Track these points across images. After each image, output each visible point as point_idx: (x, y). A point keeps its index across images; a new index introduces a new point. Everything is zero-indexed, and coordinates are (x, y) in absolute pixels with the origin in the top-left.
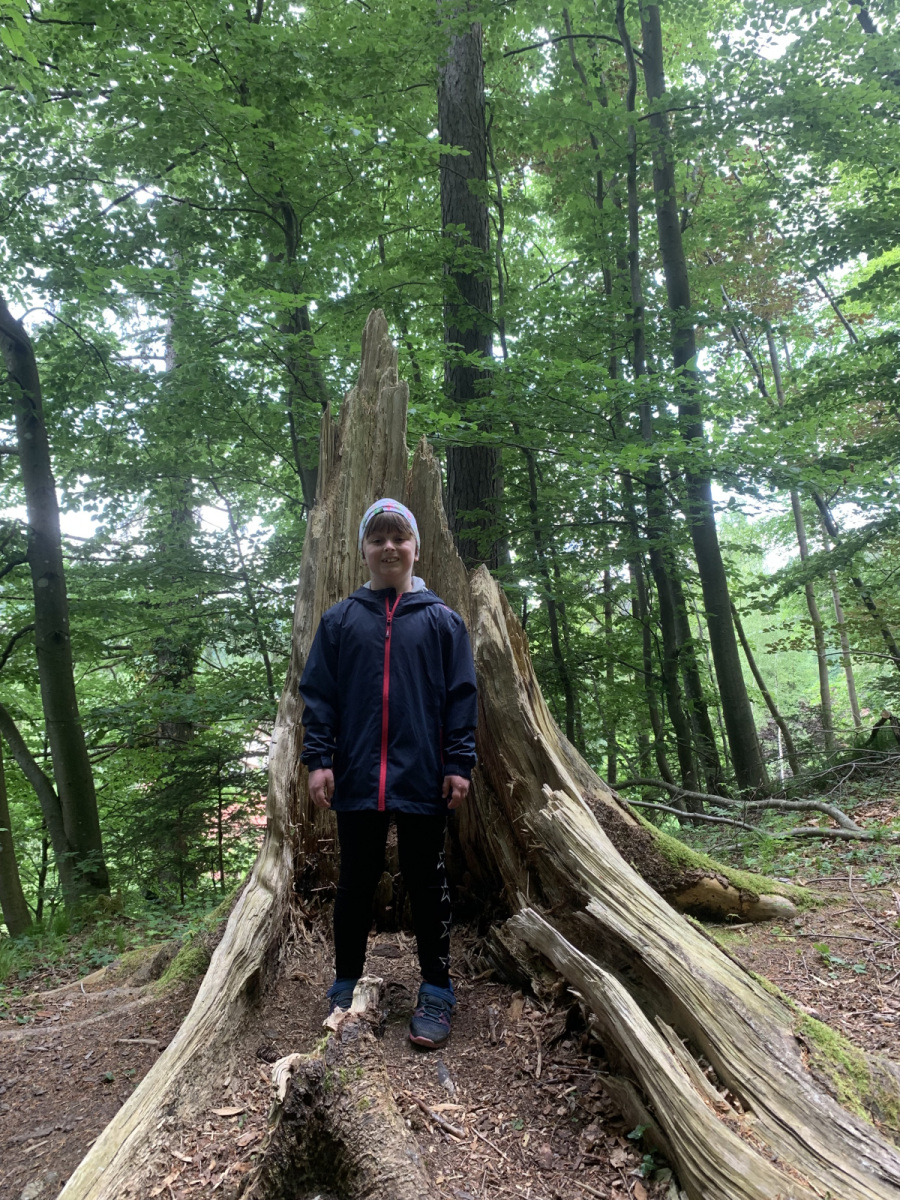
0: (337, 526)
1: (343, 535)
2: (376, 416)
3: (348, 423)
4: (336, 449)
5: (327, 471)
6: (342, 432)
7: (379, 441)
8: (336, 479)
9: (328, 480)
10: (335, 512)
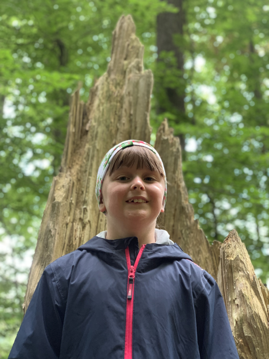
0: (80, 193)
1: (85, 202)
2: (122, 98)
3: (96, 102)
4: (84, 124)
5: (74, 143)
6: (89, 110)
7: (124, 120)
8: (81, 151)
9: (74, 152)
10: (79, 180)
